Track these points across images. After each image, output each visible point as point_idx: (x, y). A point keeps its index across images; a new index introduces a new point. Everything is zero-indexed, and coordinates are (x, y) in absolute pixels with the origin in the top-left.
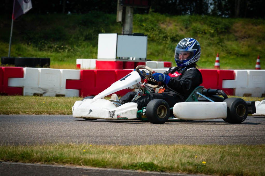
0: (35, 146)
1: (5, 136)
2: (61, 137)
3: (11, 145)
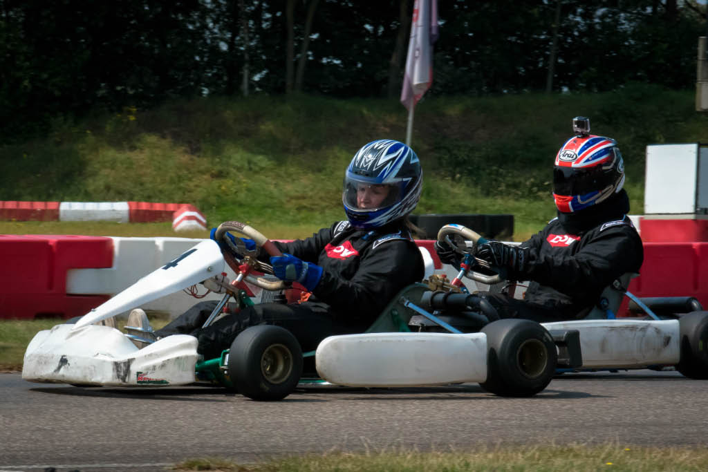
0: (475, 453)
1: (392, 428)
2: (546, 427)
3: (409, 451)
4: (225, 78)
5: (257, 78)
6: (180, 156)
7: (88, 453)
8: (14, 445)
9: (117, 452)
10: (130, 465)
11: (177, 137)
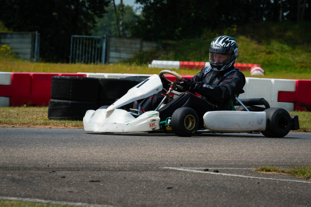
4: (273, 14)
5: (285, 14)
6: (254, 45)
7: (221, 163)
8: (191, 159)
9: (233, 163)
10: (238, 169)
11: (252, 38)
